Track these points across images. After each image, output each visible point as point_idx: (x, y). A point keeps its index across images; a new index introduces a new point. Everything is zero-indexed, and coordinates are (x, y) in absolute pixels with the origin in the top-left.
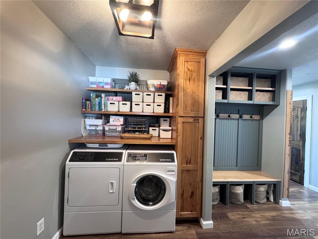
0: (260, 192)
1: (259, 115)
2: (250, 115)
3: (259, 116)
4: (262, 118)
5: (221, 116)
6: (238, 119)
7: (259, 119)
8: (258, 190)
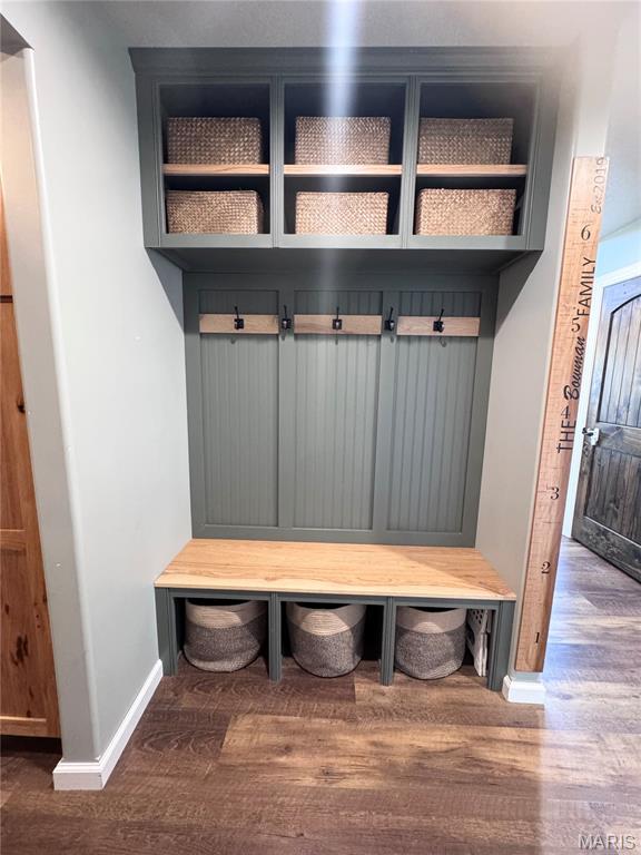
0: (419, 638)
1: (479, 316)
2: (435, 319)
3: (478, 320)
4: (490, 328)
5: (304, 326)
6: (379, 336)
7: (476, 335)
8: (415, 629)
